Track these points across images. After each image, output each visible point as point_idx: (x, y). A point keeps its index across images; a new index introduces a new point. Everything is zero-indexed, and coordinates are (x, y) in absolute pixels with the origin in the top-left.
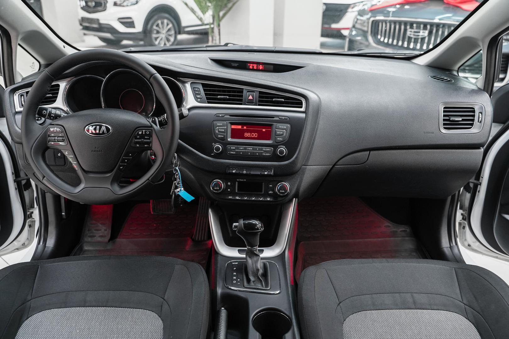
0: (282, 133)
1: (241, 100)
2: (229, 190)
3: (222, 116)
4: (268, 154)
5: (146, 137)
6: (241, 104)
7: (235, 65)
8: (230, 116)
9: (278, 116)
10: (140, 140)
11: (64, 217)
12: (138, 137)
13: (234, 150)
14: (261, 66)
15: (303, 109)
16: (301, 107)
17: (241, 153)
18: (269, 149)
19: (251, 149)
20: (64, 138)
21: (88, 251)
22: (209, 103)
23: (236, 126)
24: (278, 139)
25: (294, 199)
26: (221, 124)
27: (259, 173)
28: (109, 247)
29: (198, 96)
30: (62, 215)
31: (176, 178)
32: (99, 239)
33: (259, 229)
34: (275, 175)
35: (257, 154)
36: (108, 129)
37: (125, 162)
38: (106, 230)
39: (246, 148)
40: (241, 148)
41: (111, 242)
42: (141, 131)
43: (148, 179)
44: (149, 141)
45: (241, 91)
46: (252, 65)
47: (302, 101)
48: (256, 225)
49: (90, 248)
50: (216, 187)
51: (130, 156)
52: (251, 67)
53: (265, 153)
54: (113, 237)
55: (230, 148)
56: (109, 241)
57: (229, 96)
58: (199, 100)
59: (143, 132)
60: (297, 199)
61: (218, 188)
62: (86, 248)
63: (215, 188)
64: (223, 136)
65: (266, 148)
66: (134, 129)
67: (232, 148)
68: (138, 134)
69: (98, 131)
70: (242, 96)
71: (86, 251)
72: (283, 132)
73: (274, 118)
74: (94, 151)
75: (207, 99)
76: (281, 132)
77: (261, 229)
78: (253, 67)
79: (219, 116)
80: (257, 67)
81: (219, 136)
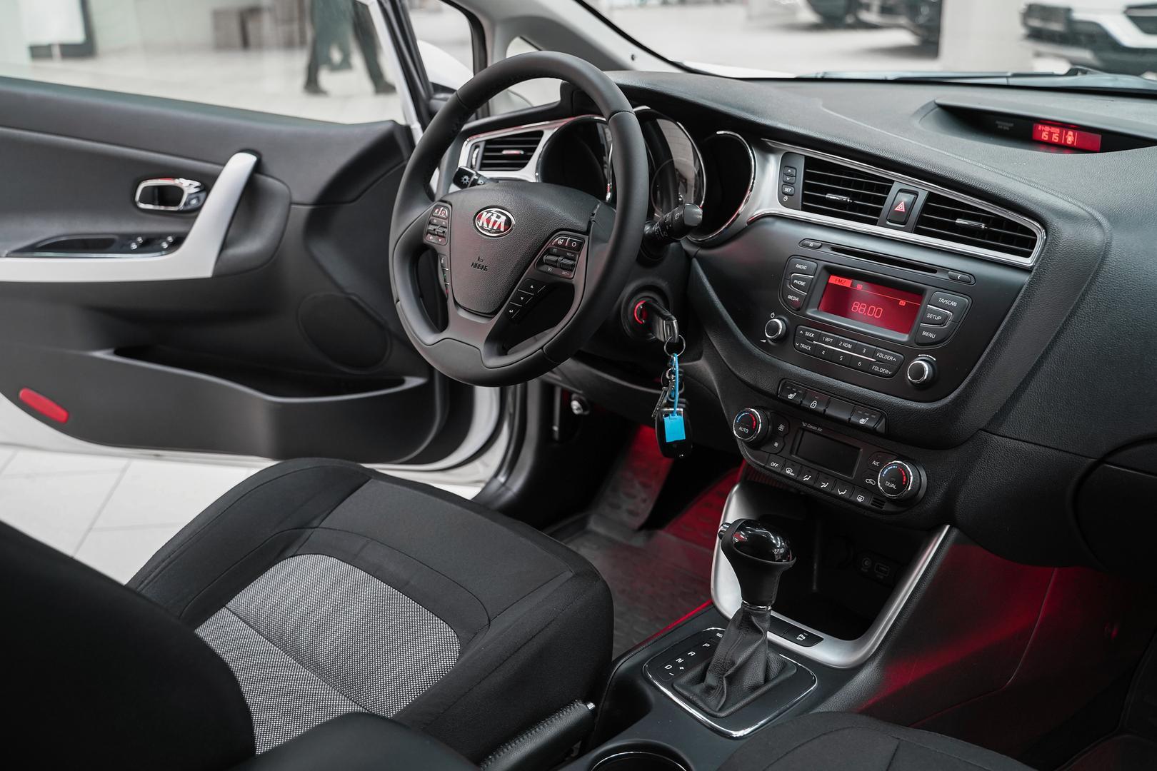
0: (939, 318)
1: (877, 212)
2: (776, 444)
3: (814, 248)
4: (887, 371)
5: (568, 254)
6: (874, 222)
7: (1005, 128)
8: (835, 249)
9: (945, 270)
10: (554, 258)
11: (556, 436)
12: (555, 250)
13: (811, 339)
14: (1070, 133)
15: (1027, 262)
16: (1027, 255)
17: (823, 353)
18: (891, 358)
19: (850, 346)
20: (446, 230)
21: (596, 534)
22: (805, 209)
23: (841, 279)
24: (924, 333)
25: (948, 527)
26: (804, 268)
27: (844, 416)
28: (639, 541)
29: (787, 190)
30: (552, 431)
31: (668, 380)
32: (625, 517)
33: (777, 558)
34: (889, 434)
35: (859, 364)
36: (508, 222)
37: (520, 302)
38: (644, 501)
39: (839, 340)
40: (827, 340)
41: (643, 532)
42: (562, 239)
43: (542, 348)
44: (570, 262)
45: (885, 187)
46: (1047, 128)
47: (1035, 235)
48: (774, 546)
49: (601, 530)
50: (743, 427)
51: (531, 291)
52: (1045, 136)
53: (880, 366)
54: (654, 523)
55: (804, 333)
56: (641, 528)
57: (854, 196)
58: (786, 198)
59: (565, 240)
60: (955, 532)
61: (747, 431)
62: (594, 525)
63: (740, 428)
64: (797, 299)
65: (885, 353)
66: (551, 231)
67: (807, 334)
68: (556, 245)
69: (490, 226)
70: (882, 201)
71: (590, 532)
72: (947, 316)
73: (934, 271)
74: (475, 265)
75: (805, 197)
76: (937, 313)
77: (780, 560)
78: (1050, 134)
79: (807, 246)
80: (1060, 137)
81: (790, 297)
